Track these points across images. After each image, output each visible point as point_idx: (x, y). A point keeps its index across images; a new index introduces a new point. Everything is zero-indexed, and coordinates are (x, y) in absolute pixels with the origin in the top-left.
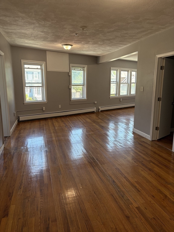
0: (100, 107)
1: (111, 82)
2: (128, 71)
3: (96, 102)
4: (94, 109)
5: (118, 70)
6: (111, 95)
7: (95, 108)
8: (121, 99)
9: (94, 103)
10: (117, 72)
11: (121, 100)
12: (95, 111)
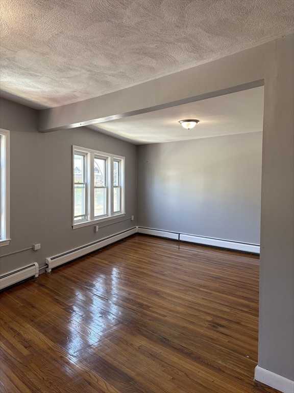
0: (49, 259)
1: (75, 186)
2: (105, 160)
3: (38, 246)
4: (34, 270)
5: (87, 154)
6: (75, 219)
7: (36, 264)
8: (97, 227)
9: (33, 249)
10: (84, 159)
11: (97, 230)
12: (37, 276)
